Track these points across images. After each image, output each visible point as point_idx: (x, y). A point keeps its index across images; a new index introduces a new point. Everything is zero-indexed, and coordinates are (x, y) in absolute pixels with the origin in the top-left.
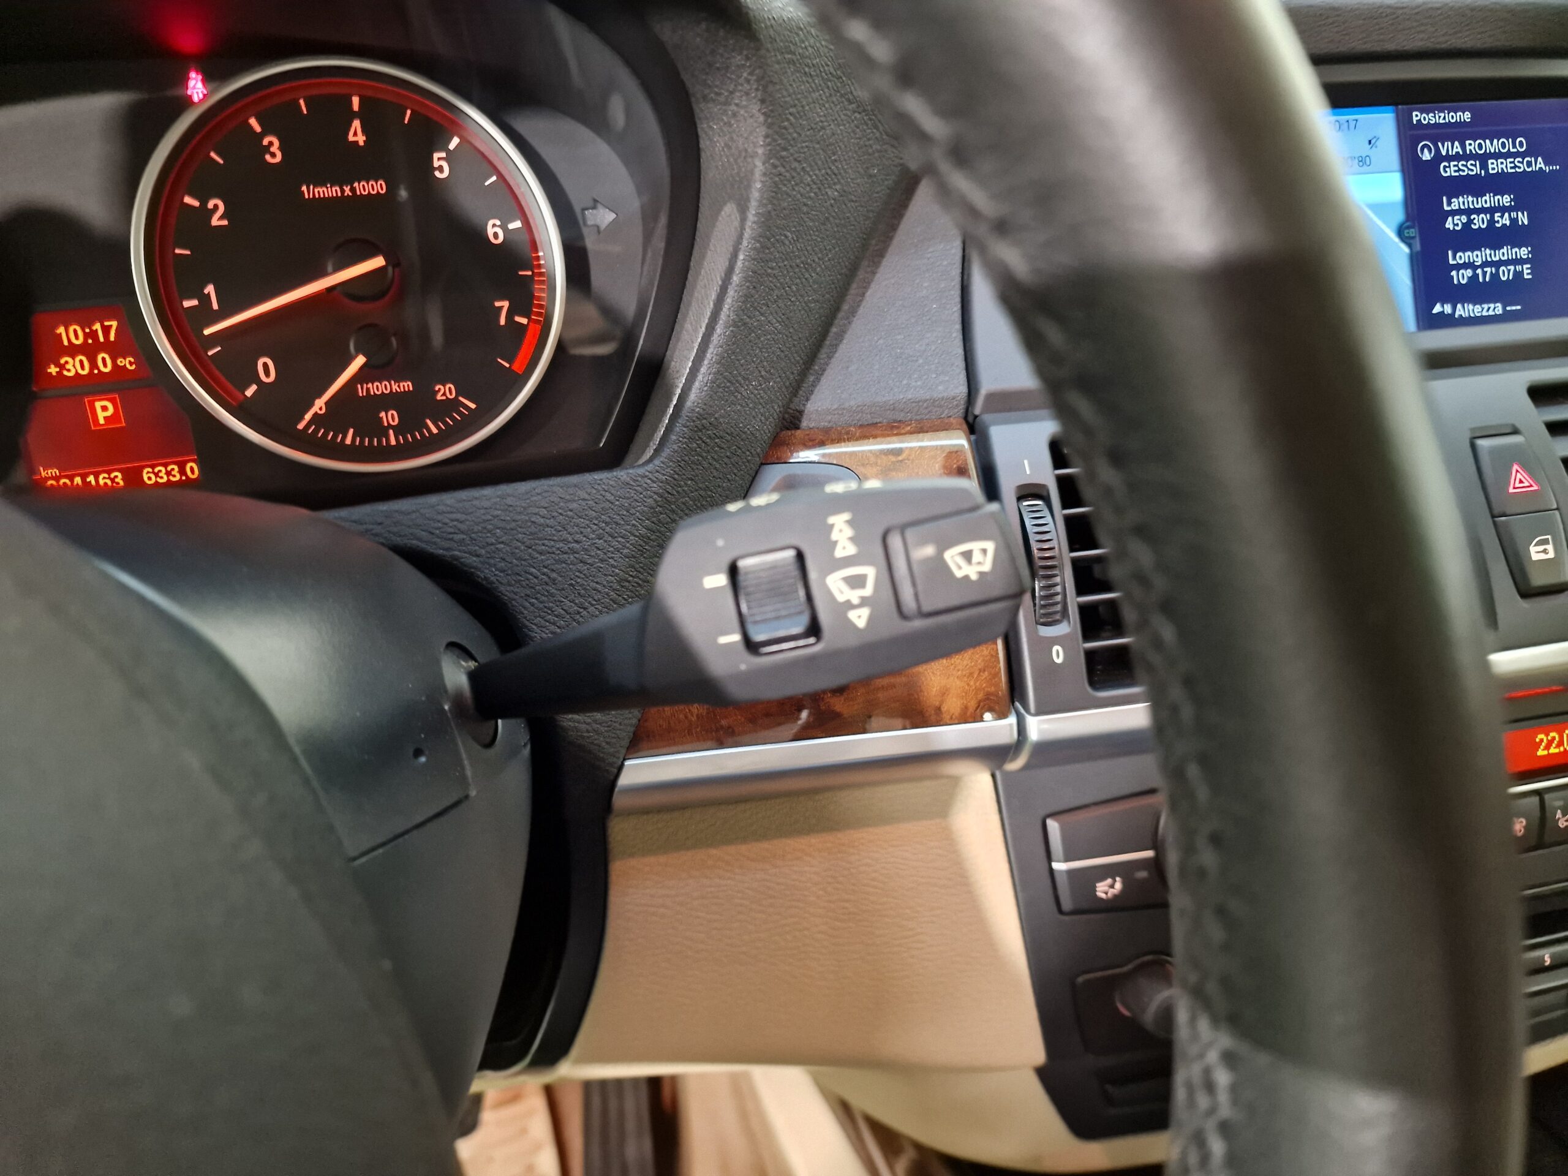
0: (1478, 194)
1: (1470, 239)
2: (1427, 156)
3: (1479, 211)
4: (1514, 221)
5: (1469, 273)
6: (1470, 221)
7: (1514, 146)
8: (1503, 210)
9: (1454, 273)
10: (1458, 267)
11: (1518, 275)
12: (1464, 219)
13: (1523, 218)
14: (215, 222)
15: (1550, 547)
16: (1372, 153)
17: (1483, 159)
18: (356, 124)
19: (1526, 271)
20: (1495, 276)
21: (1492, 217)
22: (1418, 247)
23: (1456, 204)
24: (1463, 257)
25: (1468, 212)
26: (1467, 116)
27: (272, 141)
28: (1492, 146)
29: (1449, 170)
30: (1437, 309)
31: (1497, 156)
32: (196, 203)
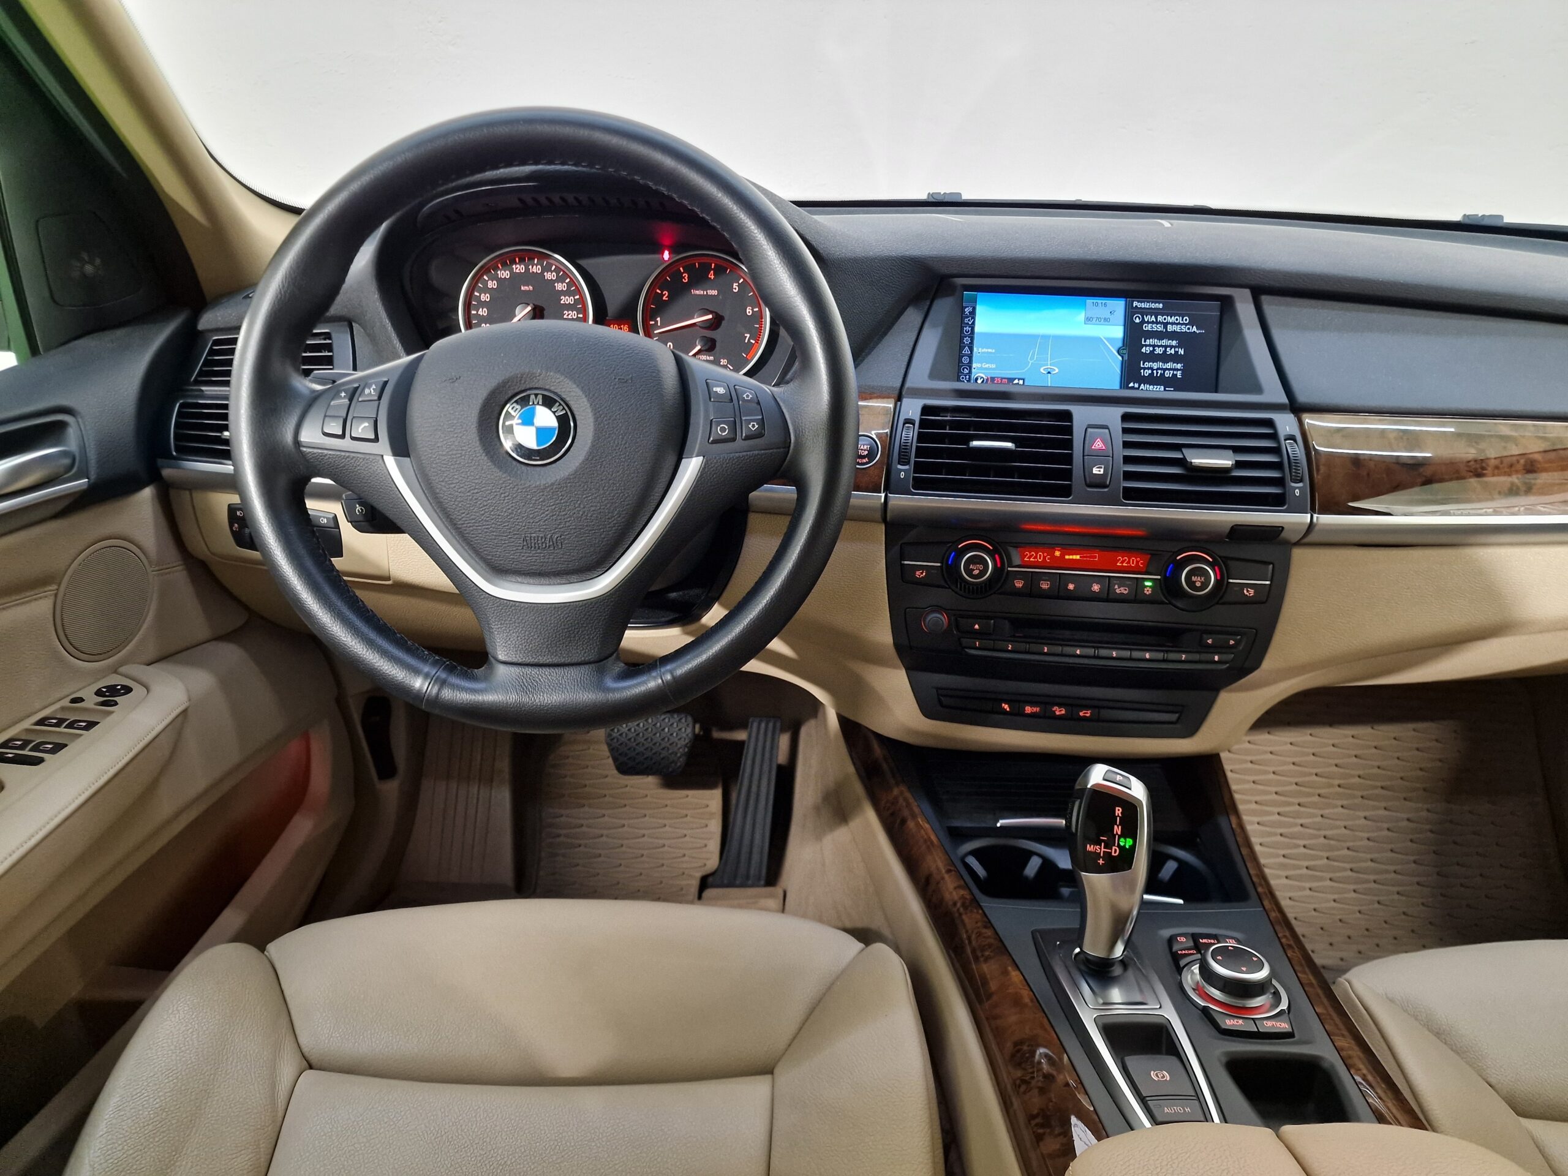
0: (1160, 339)
1: (1152, 357)
2: (1137, 321)
3: (1159, 346)
4: (1176, 352)
5: (1150, 371)
6: (1154, 350)
7: (1182, 320)
8: (1171, 347)
9: (1142, 371)
10: (1145, 369)
11: (1175, 376)
12: (1151, 349)
13: (1181, 352)
14: (664, 298)
15: (1102, 470)
16: (1111, 317)
17: (1166, 325)
18: (712, 272)
19: (1179, 376)
20: (1163, 375)
21: (1166, 349)
22: (1126, 357)
23: (1148, 342)
24: (1147, 365)
25: (1154, 346)
26: (1161, 306)
27: (686, 275)
28: (1169, 319)
29: (1147, 327)
30: (1131, 385)
31: (1172, 324)
32: (660, 292)
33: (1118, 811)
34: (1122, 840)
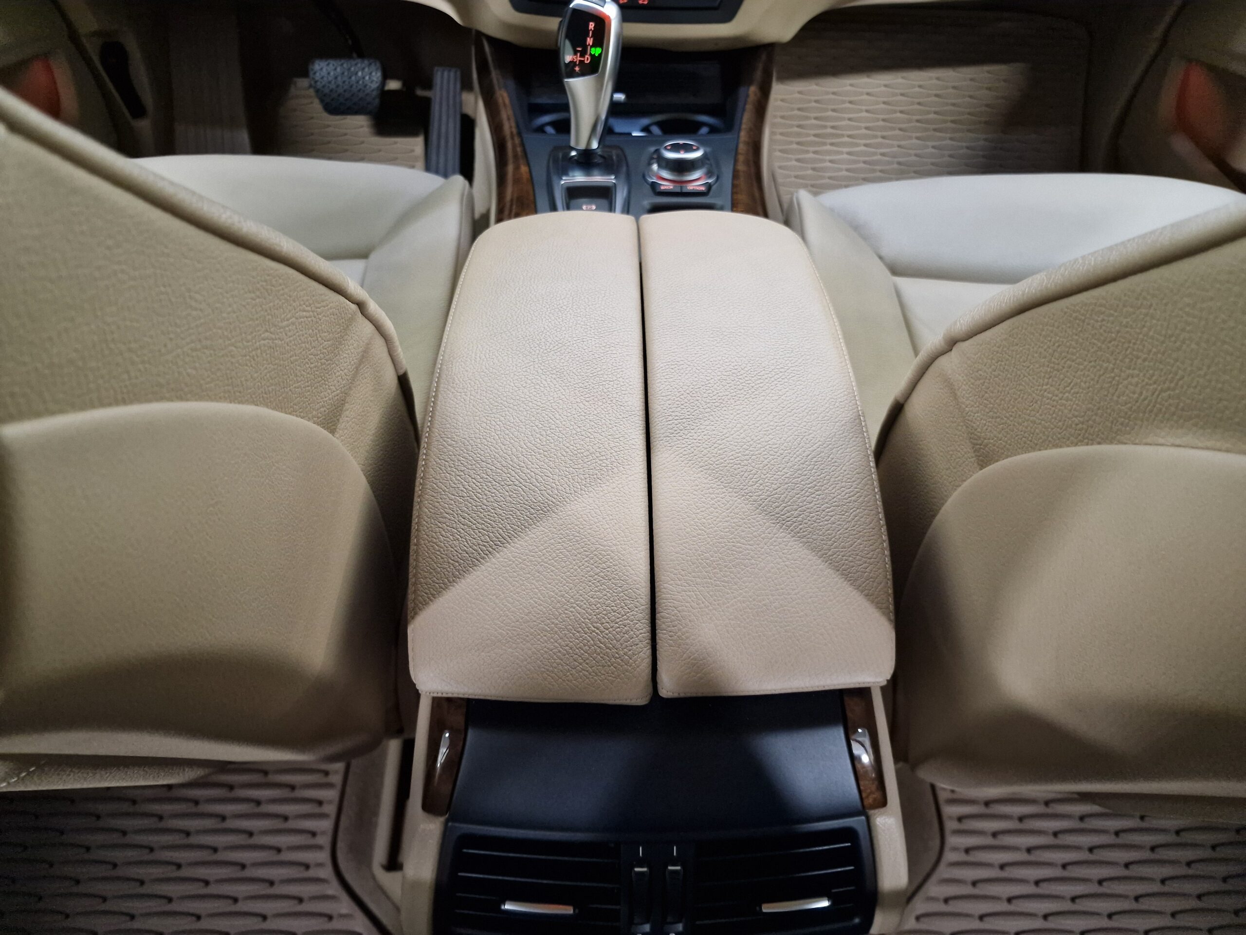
33: (592, 26)
34: (593, 49)
